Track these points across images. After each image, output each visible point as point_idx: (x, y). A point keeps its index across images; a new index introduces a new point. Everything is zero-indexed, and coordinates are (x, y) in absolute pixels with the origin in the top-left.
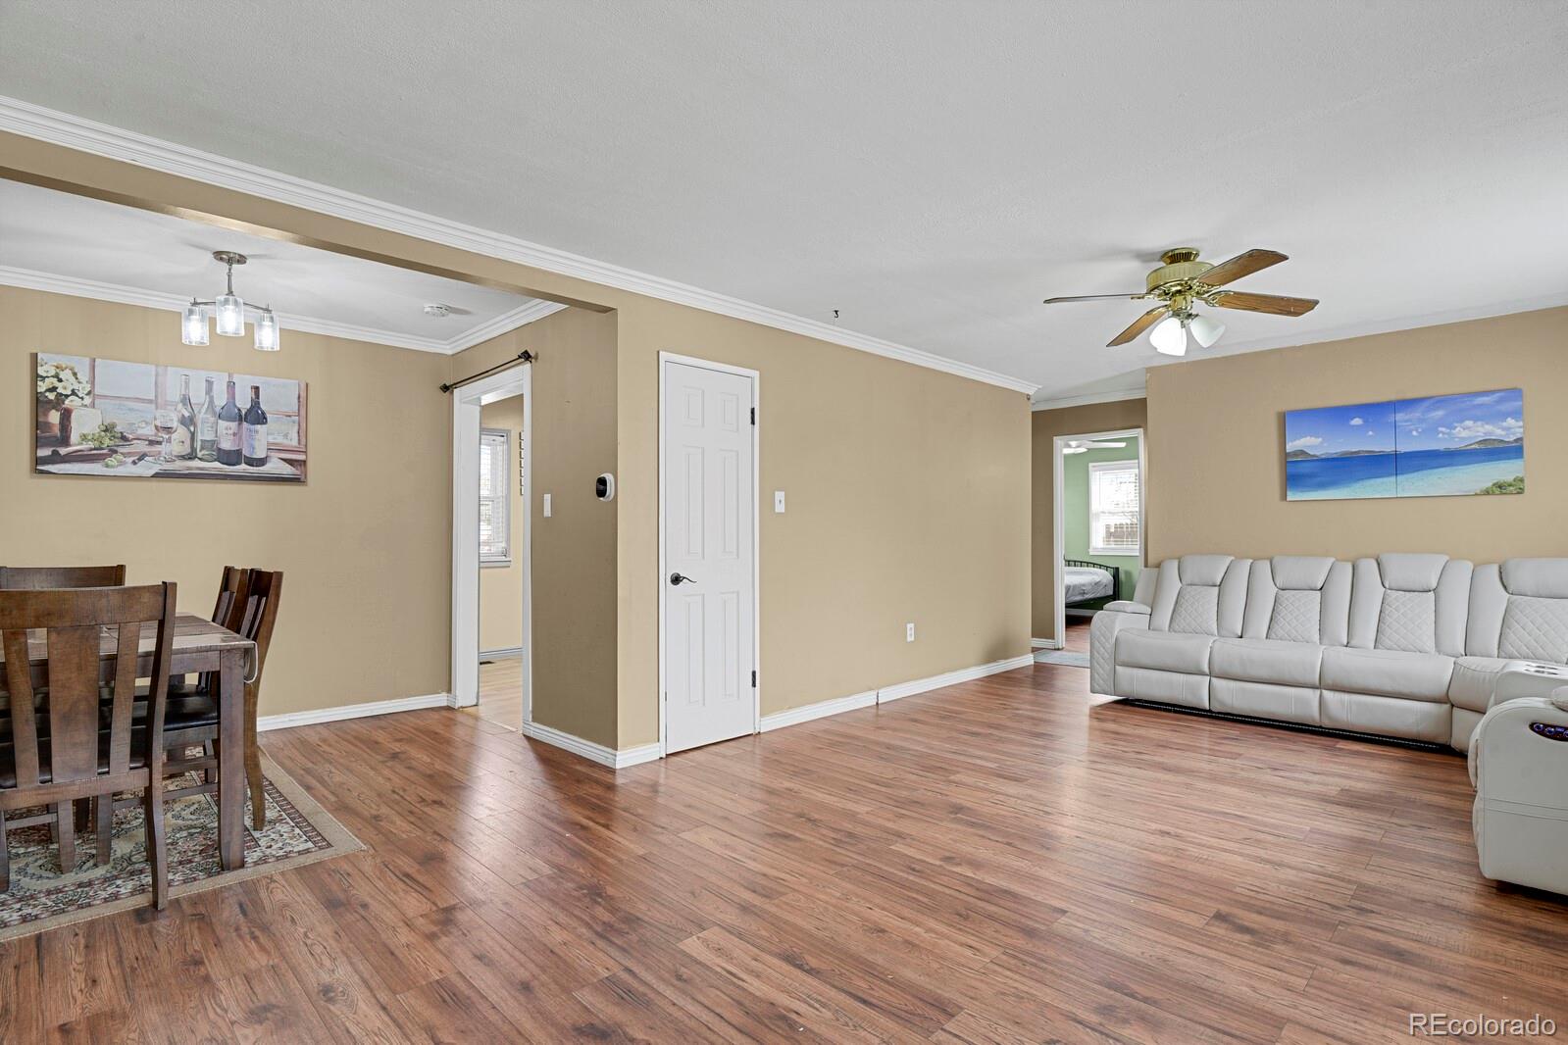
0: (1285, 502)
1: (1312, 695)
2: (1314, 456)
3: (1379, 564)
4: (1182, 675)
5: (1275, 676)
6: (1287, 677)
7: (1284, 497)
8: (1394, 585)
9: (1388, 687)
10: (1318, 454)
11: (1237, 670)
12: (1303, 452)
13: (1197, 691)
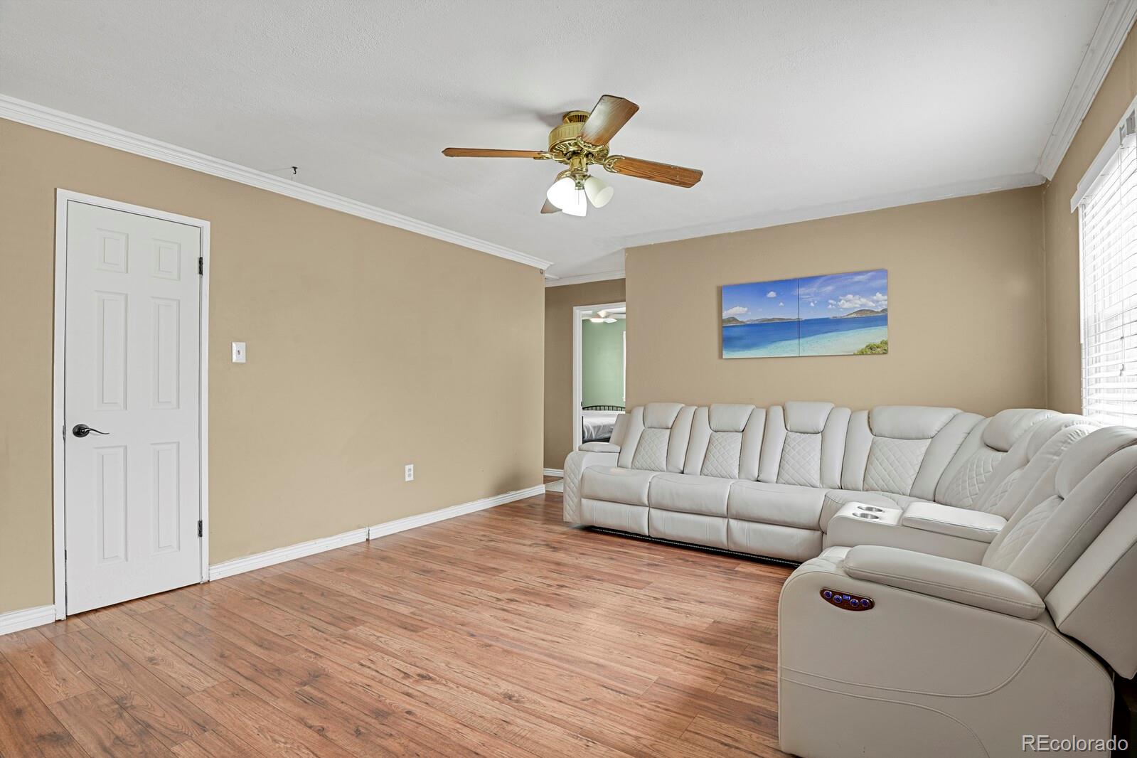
0: (722, 360)
1: (721, 523)
2: (741, 322)
3: (784, 410)
4: (629, 506)
5: (695, 508)
6: (704, 509)
7: (721, 356)
8: (794, 428)
9: (776, 517)
10: (745, 320)
11: (667, 502)
12: (734, 319)
13: (639, 520)
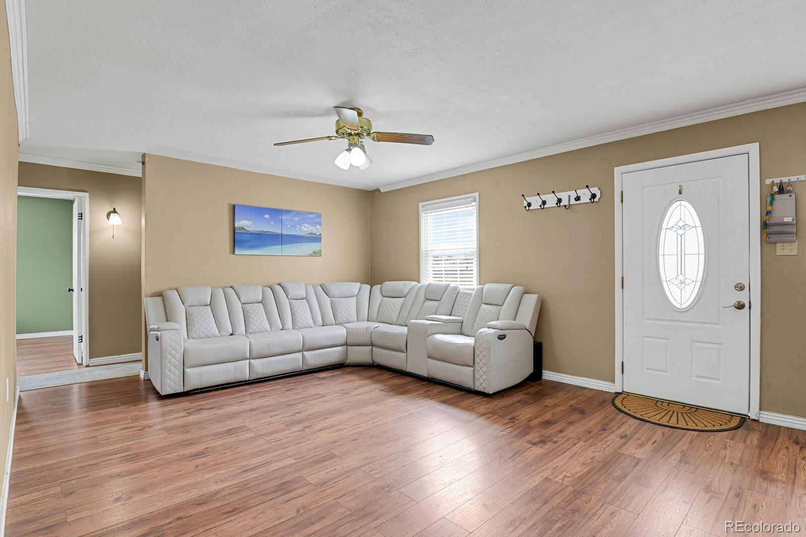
0: (233, 255)
1: (299, 356)
2: (248, 231)
5: (284, 350)
6: (290, 350)
7: (234, 253)
8: (292, 297)
9: (329, 343)
10: (250, 230)
12: (243, 228)
13: (241, 370)
